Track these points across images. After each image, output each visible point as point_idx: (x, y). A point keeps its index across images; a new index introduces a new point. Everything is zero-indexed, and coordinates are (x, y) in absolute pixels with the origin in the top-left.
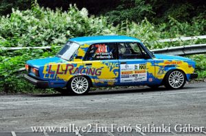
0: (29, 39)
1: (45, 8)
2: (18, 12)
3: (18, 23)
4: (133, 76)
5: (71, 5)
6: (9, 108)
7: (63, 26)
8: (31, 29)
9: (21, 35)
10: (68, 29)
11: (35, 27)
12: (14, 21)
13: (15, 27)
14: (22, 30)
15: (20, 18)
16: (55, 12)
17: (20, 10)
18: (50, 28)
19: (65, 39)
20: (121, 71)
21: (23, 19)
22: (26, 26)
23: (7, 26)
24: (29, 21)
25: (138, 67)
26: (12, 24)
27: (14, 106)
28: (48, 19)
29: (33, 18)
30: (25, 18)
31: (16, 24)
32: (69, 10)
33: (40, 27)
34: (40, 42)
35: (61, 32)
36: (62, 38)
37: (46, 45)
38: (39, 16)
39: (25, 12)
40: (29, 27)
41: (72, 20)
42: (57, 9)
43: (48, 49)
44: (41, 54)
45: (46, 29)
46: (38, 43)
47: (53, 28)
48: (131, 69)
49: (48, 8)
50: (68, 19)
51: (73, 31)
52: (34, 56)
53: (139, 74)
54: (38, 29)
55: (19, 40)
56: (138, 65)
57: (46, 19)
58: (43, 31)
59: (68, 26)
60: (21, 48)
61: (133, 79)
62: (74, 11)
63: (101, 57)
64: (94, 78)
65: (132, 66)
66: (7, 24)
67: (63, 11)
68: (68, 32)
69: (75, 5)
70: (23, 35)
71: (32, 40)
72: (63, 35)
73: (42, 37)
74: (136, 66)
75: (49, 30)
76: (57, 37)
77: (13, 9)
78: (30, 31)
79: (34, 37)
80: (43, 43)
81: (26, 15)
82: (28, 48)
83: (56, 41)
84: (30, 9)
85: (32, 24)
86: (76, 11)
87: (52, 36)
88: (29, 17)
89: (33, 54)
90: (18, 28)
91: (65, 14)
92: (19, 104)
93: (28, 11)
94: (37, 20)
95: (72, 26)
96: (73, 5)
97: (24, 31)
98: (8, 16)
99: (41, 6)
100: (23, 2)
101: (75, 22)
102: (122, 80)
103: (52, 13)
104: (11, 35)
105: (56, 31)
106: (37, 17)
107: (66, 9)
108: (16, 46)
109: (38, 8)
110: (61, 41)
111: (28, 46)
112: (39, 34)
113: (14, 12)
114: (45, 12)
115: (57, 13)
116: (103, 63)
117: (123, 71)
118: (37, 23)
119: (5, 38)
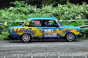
0: (65, 17)
1: (72, 4)
2: (60, 5)
3: (61, 10)
4: (50, 34)
5: (83, 2)
6: (57, 46)
7: (80, 11)
8: (66, 13)
9: (62, 15)
10: (82, 13)
11: (68, 12)
12: (59, 9)
13: (59, 12)
14: (62, 13)
15: (61, 8)
16: (76, 5)
17: (61, 4)
18: (74, 12)
19: (80, 17)
20: (45, 32)
21: (63, 9)
22: (64, 12)
23: (56, 12)
24: (65, 9)
25: (53, 31)
26: (58, 10)
27: (59, 45)
28: (73, 8)
29: (67, 8)
30: (64, 8)
31: (60, 11)
32: (82, 5)
33: (70, 12)
34: (70, 18)
35: (79, 14)
36: (79, 17)
37: (72, 20)
38: (69, 7)
39: (64, 5)
40: (65, 12)
41: (84, 9)
42: (77, 4)
43: (73, 21)
44: (70, 23)
45: (72, 13)
46: (69, 19)
47: (75, 12)
48: (49, 32)
49: (73, 4)
50: (82, 8)
51: (84, 14)
52: (67, 24)
53: (53, 34)
54: (69, 13)
55: (61, 17)
56: (53, 30)
57: (72, 9)
58: (71, 14)
59: (82, 11)
60: (62, 21)
61: (50, 36)
62: (84, 5)
63: (36, 26)
64: (32, 35)
65: (50, 30)
66: (56, 10)
67: (80, 5)
68: (82, 14)
69: (85, 2)
70: (63, 15)
71: (67, 17)
72: (80, 15)
73: (71, 16)
74: (52, 30)
75: (74, 13)
76: (77, 16)
77: (58, 4)
78: (65, 14)
79: (67, 16)
80: (71, 19)
81: (64, 7)
82: (65, 21)
83: (77, 18)
84: (65, 4)
85: (66, 11)
86: (85, 5)
87: (75, 16)
88: (65, 8)
89: (67, 23)
90: (60, 13)
91: (80, 6)
92: (61, 45)
93: (65, 5)
94: (69, 9)
95: (84, 11)
96: (84, 2)
97: (63, 14)
98: (56, 7)
99: (70, 3)
100: (63, 1)
101: (85, 10)
102: (45, 36)
103: (75, 6)
104: (57, 15)
105: (77, 13)
106: (68, 8)
107: (81, 4)
108: (60, 20)
109: (69, 4)
110: (79, 18)
111: (65, 20)
112: (69, 15)
113: (59, 6)
114: (72, 6)
115: (77, 6)
116: (37, 28)
117: (46, 32)
118: (69, 10)
119: (55, 17)
